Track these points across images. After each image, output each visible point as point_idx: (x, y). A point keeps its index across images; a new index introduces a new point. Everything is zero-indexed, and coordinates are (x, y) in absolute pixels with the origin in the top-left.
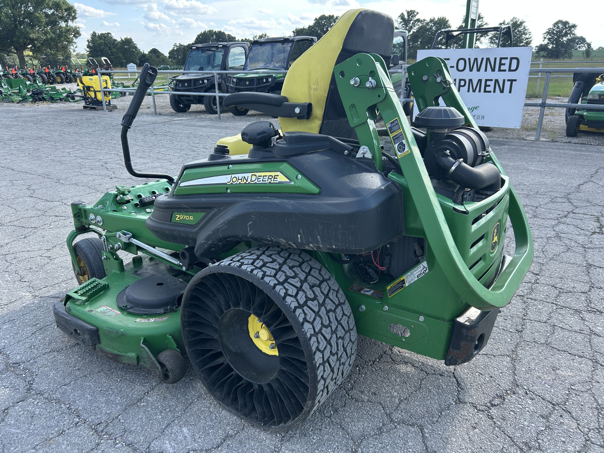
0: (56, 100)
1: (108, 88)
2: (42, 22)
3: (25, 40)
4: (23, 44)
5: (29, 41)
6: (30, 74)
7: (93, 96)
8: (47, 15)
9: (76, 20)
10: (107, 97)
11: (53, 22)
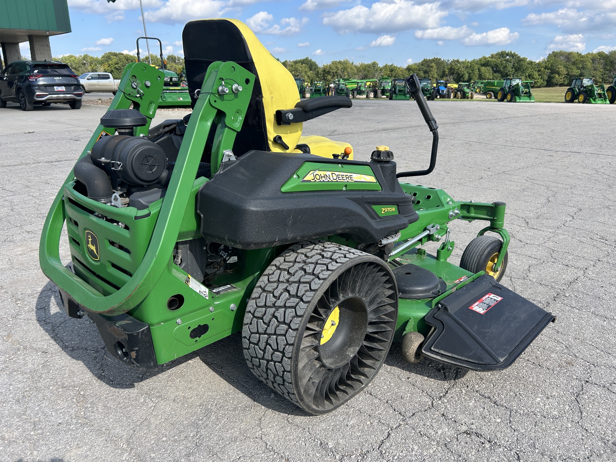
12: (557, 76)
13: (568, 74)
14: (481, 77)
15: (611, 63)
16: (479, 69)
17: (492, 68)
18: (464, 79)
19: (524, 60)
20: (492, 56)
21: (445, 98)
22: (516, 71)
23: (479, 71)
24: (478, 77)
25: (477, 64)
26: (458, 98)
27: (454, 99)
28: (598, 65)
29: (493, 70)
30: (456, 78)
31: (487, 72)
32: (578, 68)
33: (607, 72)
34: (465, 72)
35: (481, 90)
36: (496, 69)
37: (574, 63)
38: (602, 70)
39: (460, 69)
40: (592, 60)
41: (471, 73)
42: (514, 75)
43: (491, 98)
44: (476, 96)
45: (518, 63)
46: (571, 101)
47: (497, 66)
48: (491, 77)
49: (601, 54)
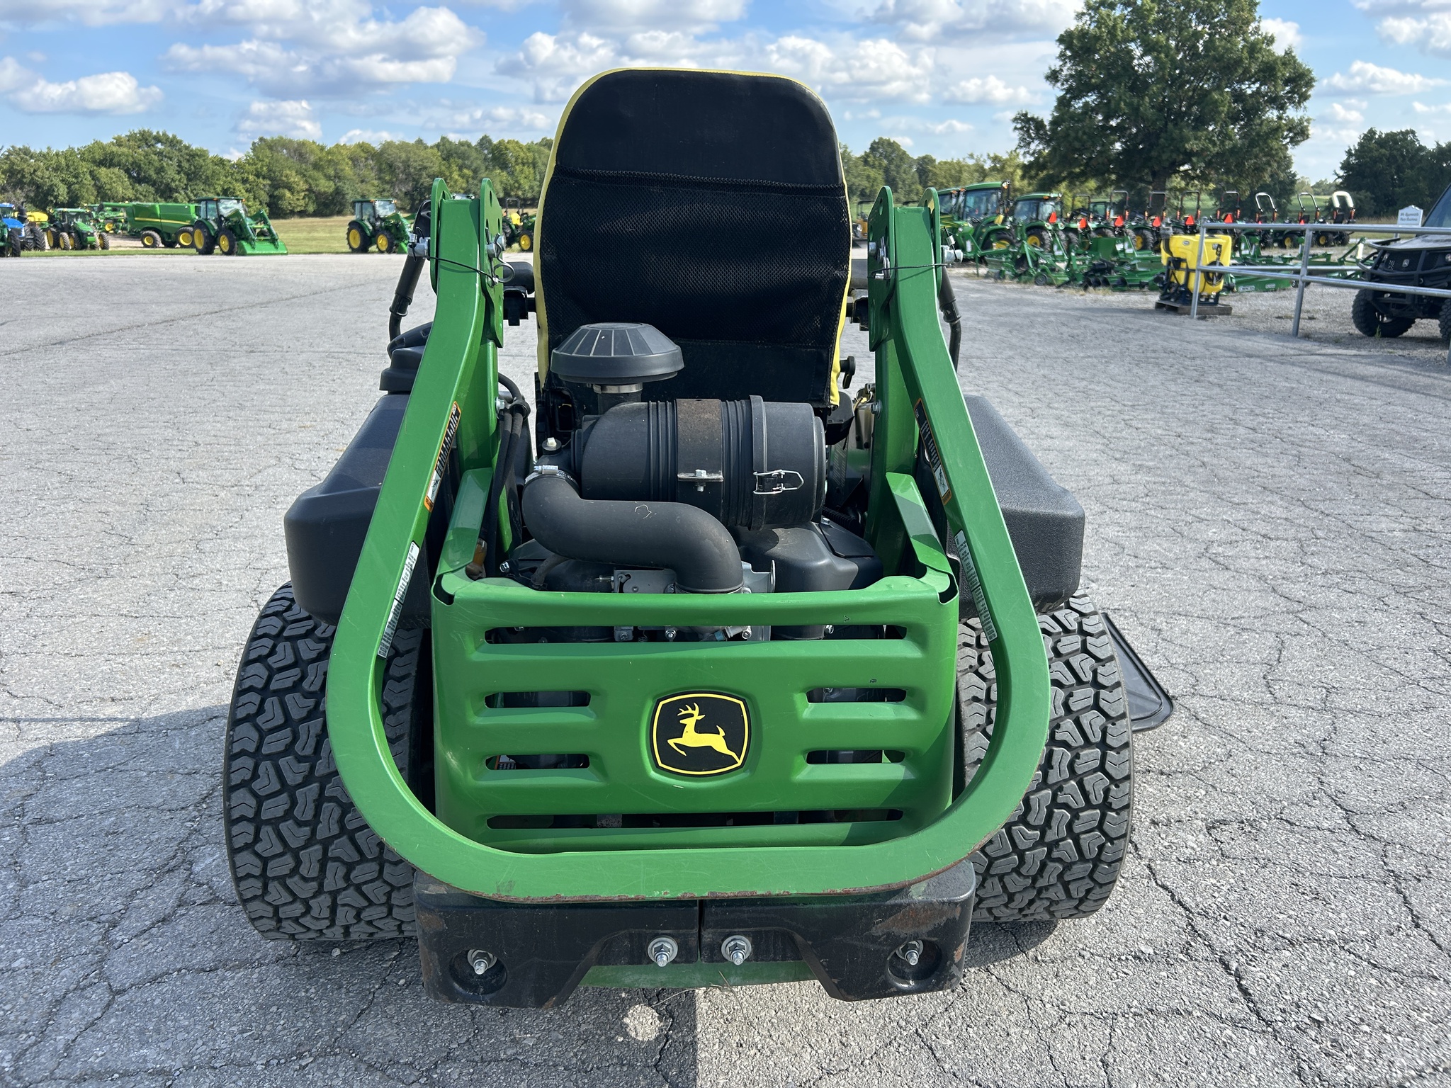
0: (1131, 286)
1: (1221, 264)
2: (1220, 113)
3: (1174, 156)
4: (1167, 164)
5: (1181, 157)
6: (1151, 230)
7: (1182, 281)
8: (1239, 97)
9: (1306, 103)
10: (1212, 285)
11: (1249, 109)
12: (288, 194)
13: (310, 190)
14: (103, 194)
15: (391, 167)
16: (91, 173)
17: (127, 171)
18: (56, 197)
19: (201, 154)
20: (119, 143)
21: (30, 250)
22: (189, 180)
23: (94, 177)
24: (96, 193)
25: (83, 159)
26: (66, 248)
27: (56, 251)
28: (365, 172)
29: (130, 177)
30: (32, 195)
31: (115, 180)
32: (328, 178)
33: (387, 187)
34: (56, 181)
35: (117, 227)
36: (137, 175)
37: (316, 166)
38: (376, 182)
39: (39, 173)
40: (351, 159)
41: (74, 183)
42: (186, 189)
43: (154, 245)
44: (113, 243)
45: (188, 161)
46: (363, 249)
47: (139, 166)
48: (130, 193)
49: (363, 147)
